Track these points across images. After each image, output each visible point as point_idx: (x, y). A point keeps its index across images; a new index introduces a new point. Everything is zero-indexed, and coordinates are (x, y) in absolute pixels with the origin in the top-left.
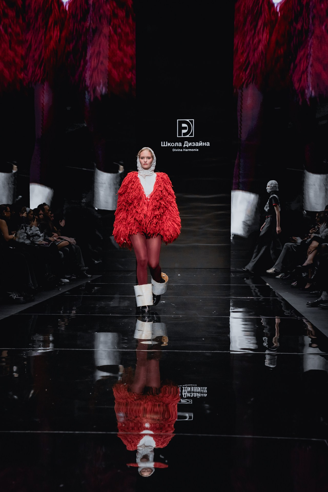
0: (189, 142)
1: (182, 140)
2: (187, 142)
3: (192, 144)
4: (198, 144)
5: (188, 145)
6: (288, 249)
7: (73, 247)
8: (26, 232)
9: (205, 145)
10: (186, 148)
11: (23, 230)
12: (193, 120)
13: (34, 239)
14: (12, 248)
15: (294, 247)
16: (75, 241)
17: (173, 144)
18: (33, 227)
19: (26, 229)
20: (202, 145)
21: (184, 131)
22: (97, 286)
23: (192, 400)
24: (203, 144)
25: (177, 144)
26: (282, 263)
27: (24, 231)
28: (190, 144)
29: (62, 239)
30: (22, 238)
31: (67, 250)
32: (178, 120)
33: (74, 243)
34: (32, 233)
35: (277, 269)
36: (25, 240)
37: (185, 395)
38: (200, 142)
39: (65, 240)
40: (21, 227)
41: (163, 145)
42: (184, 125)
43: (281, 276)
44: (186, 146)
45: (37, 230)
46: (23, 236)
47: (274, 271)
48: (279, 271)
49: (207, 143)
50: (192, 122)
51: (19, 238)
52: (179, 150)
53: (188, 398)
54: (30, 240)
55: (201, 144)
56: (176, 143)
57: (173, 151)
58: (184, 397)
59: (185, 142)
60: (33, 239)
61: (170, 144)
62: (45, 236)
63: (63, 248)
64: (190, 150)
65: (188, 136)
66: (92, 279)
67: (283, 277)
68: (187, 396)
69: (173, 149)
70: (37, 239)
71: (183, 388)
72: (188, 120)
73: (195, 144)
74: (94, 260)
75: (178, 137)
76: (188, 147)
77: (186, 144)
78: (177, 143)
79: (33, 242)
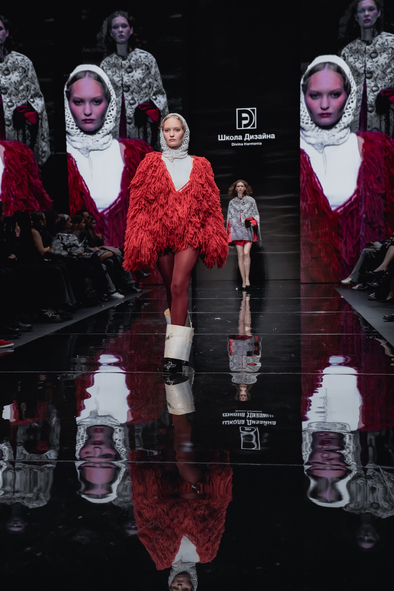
0: (251, 134)
1: (243, 133)
2: (248, 135)
3: (254, 137)
4: (260, 137)
5: (250, 138)
6: (366, 255)
7: (118, 258)
8: (63, 242)
9: (270, 138)
10: (247, 141)
11: (59, 239)
12: (255, 109)
13: (72, 250)
14: (47, 260)
15: (373, 252)
16: (120, 252)
17: (232, 138)
18: (70, 236)
19: (62, 239)
20: (265, 138)
21: (244, 122)
22: (146, 301)
23: (257, 428)
24: (268, 136)
25: (236, 138)
26: (359, 272)
27: (60, 241)
28: (252, 137)
29: (105, 249)
30: (58, 249)
31: (111, 262)
32: (237, 109)
33: (119, 253)
34: (70, 244)
35: (353, 278)
36: (61, 251)
37: (249, 422)
38: (264, 134)
39: (109, 251)
40: (57, 237)
41: (220, 138)
42: (244, 115)
43: (359, 287)
44: (247, 139)
45: (75, 240)
46: (59, 246)
47: (351, 281)
48: (356, 281)
49: (272, 135)
50: (253, 111)
51: (55, 250)
52: (239, 144)
53: (253, 425)
54: (67, 251)
55: (264, 136)
56: (235, 136)
57: (232, 145)
58: (248, 424)
59: (246, 135)
60: (70, 250)
61: (229, 138)
62: (85, 247)
63: (105, 260)
64: (252, 144)
65: (249, 128)
66: (142, 293)
67: (361, 287)
68: (252, 423)
69: (232, 143)
70: (75, 250)
71: (247, 414)
72: (249, 109)
73: (258, 137)
74: (142, 272)
75: (237, 128)
76: (249, 140)
77: (247, 137)
78: (237, 136)
79: (70, 254)
